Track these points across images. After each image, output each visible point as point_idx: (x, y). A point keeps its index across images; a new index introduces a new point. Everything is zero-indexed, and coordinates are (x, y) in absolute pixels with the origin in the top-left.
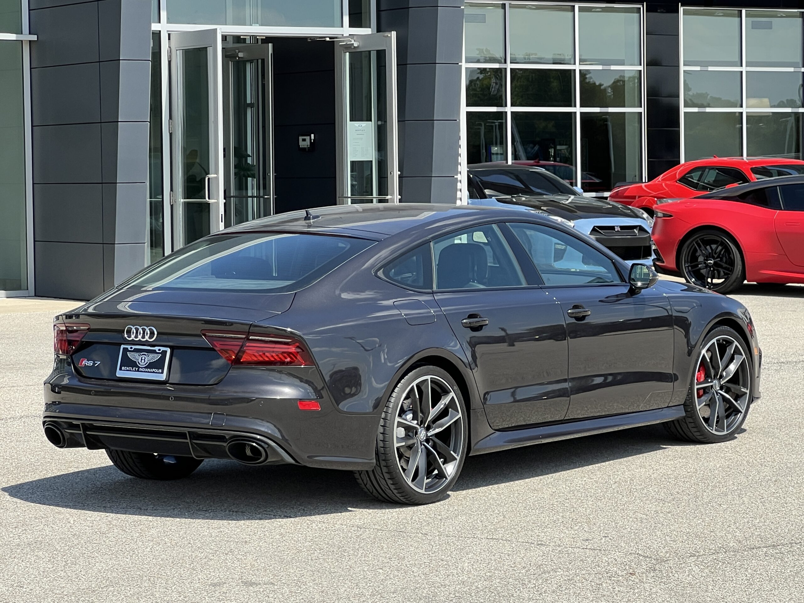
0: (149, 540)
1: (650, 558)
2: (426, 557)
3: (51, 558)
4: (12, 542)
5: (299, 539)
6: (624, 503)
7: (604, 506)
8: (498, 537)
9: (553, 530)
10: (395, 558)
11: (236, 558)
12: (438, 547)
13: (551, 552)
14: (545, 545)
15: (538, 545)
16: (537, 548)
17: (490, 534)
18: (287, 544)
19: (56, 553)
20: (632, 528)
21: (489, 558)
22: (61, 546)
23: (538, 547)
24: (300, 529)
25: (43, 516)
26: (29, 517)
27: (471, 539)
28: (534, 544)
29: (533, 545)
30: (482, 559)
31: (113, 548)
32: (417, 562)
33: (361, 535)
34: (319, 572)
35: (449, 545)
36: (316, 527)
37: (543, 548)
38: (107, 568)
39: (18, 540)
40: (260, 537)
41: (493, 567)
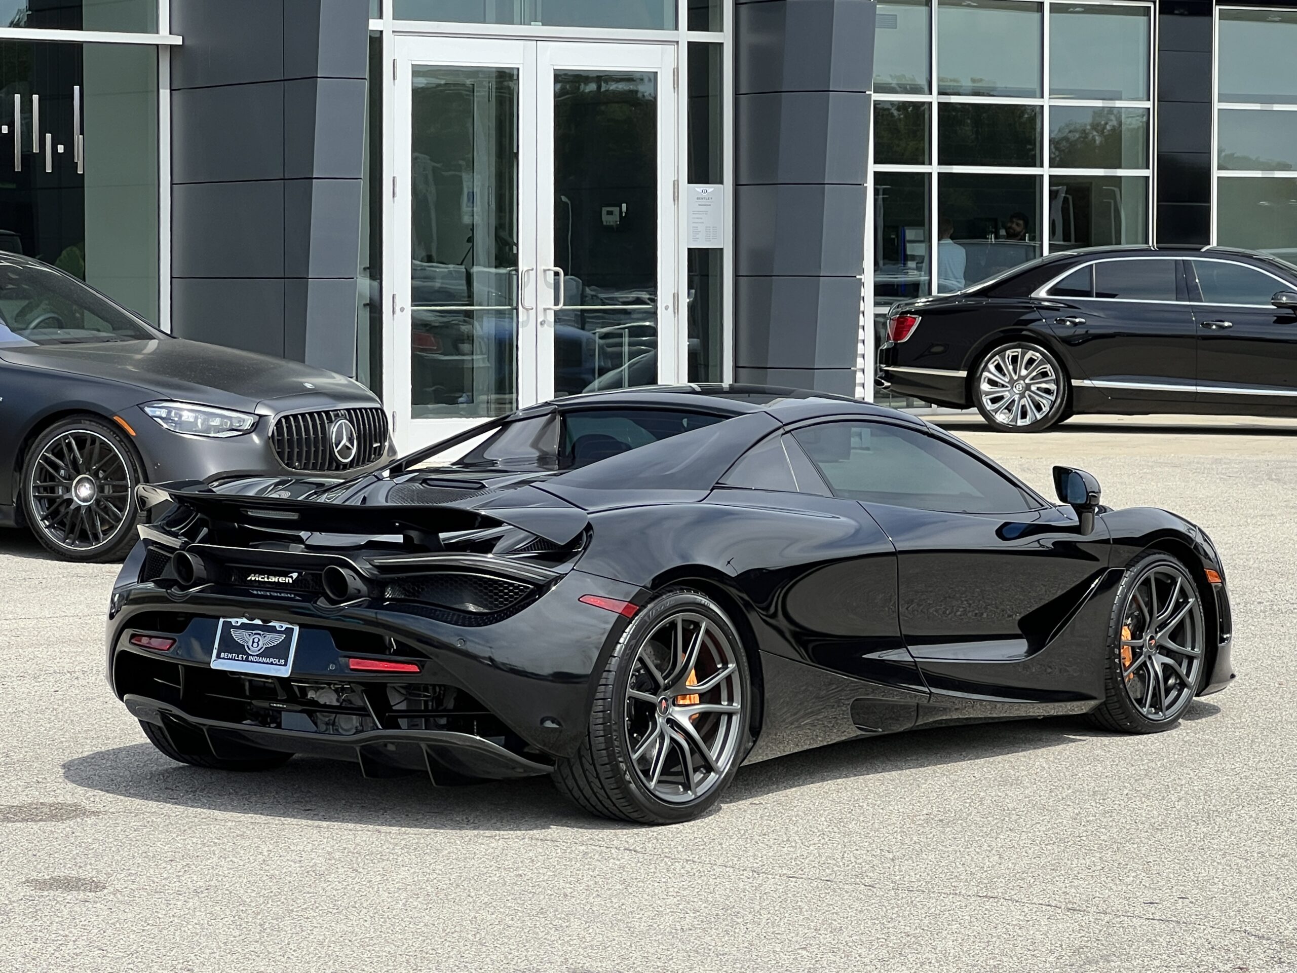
0: (400, 889)
1: (1268, 939)
2: (879, 929)
3: (237, 918)
4: (167, 887)
5: (656, 891)
6: (1202, 837)
7: (1170, 841)
8: (996, 894)
9: (1089, 884)
10: (826, 929)
11: (551, 923)
12: (897, 909)
13: (1092, 924)
14: (1079, 910)
15: (1069, 909)
16: (1067, 915)
17: (982, 889)
18: (637, 900)
19: (244, 909)
20: (1226, 883)
21: (988, 932)
22: (250, 896)
23: (1069, 913)
24: (655, 873)
25: (216, 841)
26: (193, 843)
27: (951, 896)
28: (1060, 908)
29: (1059, 911)
30: (975, 933)
31: (340, 903)
32: (864, 938)
33: (760, 885)
34: (698, 953)
35: (915, 906)
36: (682, 871)
37: (1078, 916)
38: (333, 939)
39: (178, 884)
40: (588, 886)
41: (997, 951)
